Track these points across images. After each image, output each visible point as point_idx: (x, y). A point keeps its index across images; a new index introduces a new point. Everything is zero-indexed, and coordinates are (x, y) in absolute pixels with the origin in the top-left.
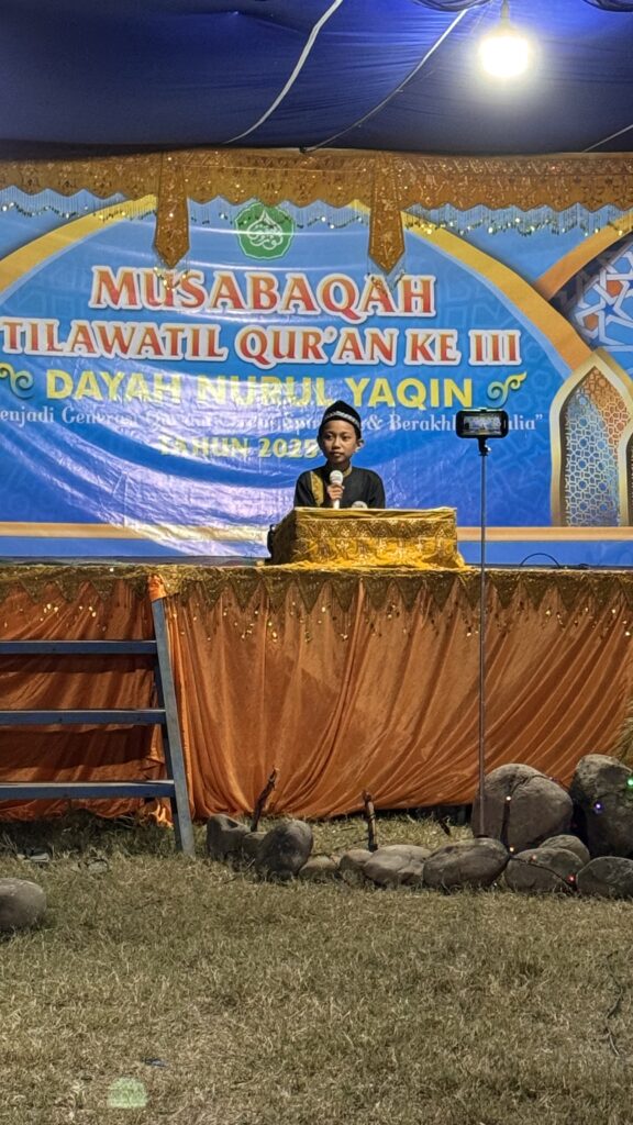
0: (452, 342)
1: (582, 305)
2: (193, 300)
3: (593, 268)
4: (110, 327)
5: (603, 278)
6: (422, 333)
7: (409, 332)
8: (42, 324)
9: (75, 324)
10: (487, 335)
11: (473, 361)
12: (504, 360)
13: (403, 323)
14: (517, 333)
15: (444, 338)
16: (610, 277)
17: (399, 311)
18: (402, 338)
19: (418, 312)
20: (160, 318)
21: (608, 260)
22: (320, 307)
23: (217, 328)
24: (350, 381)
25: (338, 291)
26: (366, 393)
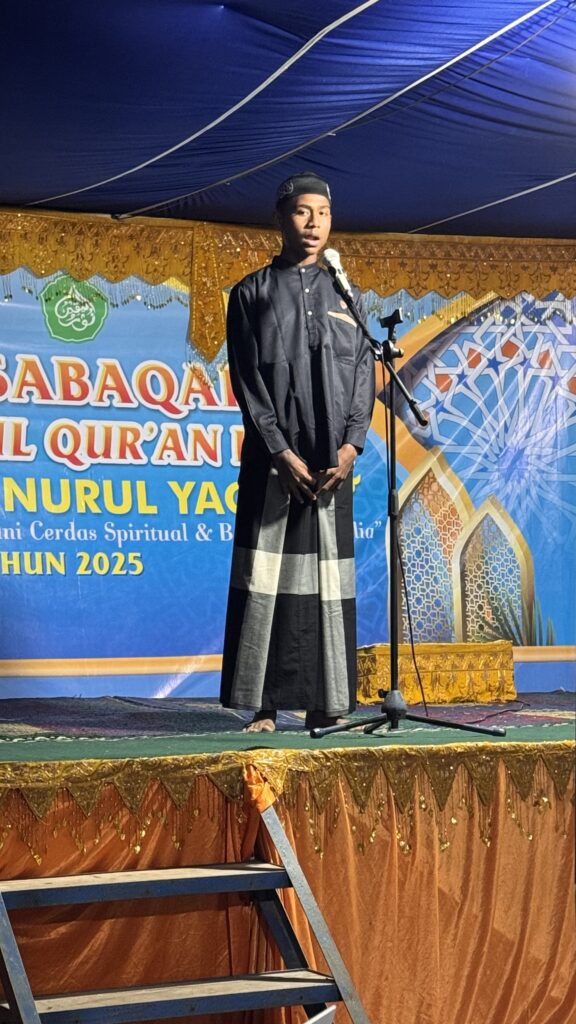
3: (421, 360)
5: (431, 372)
7: (233, 430)
16: (439, 371)
17: (222, 405)
18: (226, 435)
21: (434, 352)
22: (137, 399)
23: (24, 422)
24: (174, 485)
25: (155, 384)
26: (192, 499)
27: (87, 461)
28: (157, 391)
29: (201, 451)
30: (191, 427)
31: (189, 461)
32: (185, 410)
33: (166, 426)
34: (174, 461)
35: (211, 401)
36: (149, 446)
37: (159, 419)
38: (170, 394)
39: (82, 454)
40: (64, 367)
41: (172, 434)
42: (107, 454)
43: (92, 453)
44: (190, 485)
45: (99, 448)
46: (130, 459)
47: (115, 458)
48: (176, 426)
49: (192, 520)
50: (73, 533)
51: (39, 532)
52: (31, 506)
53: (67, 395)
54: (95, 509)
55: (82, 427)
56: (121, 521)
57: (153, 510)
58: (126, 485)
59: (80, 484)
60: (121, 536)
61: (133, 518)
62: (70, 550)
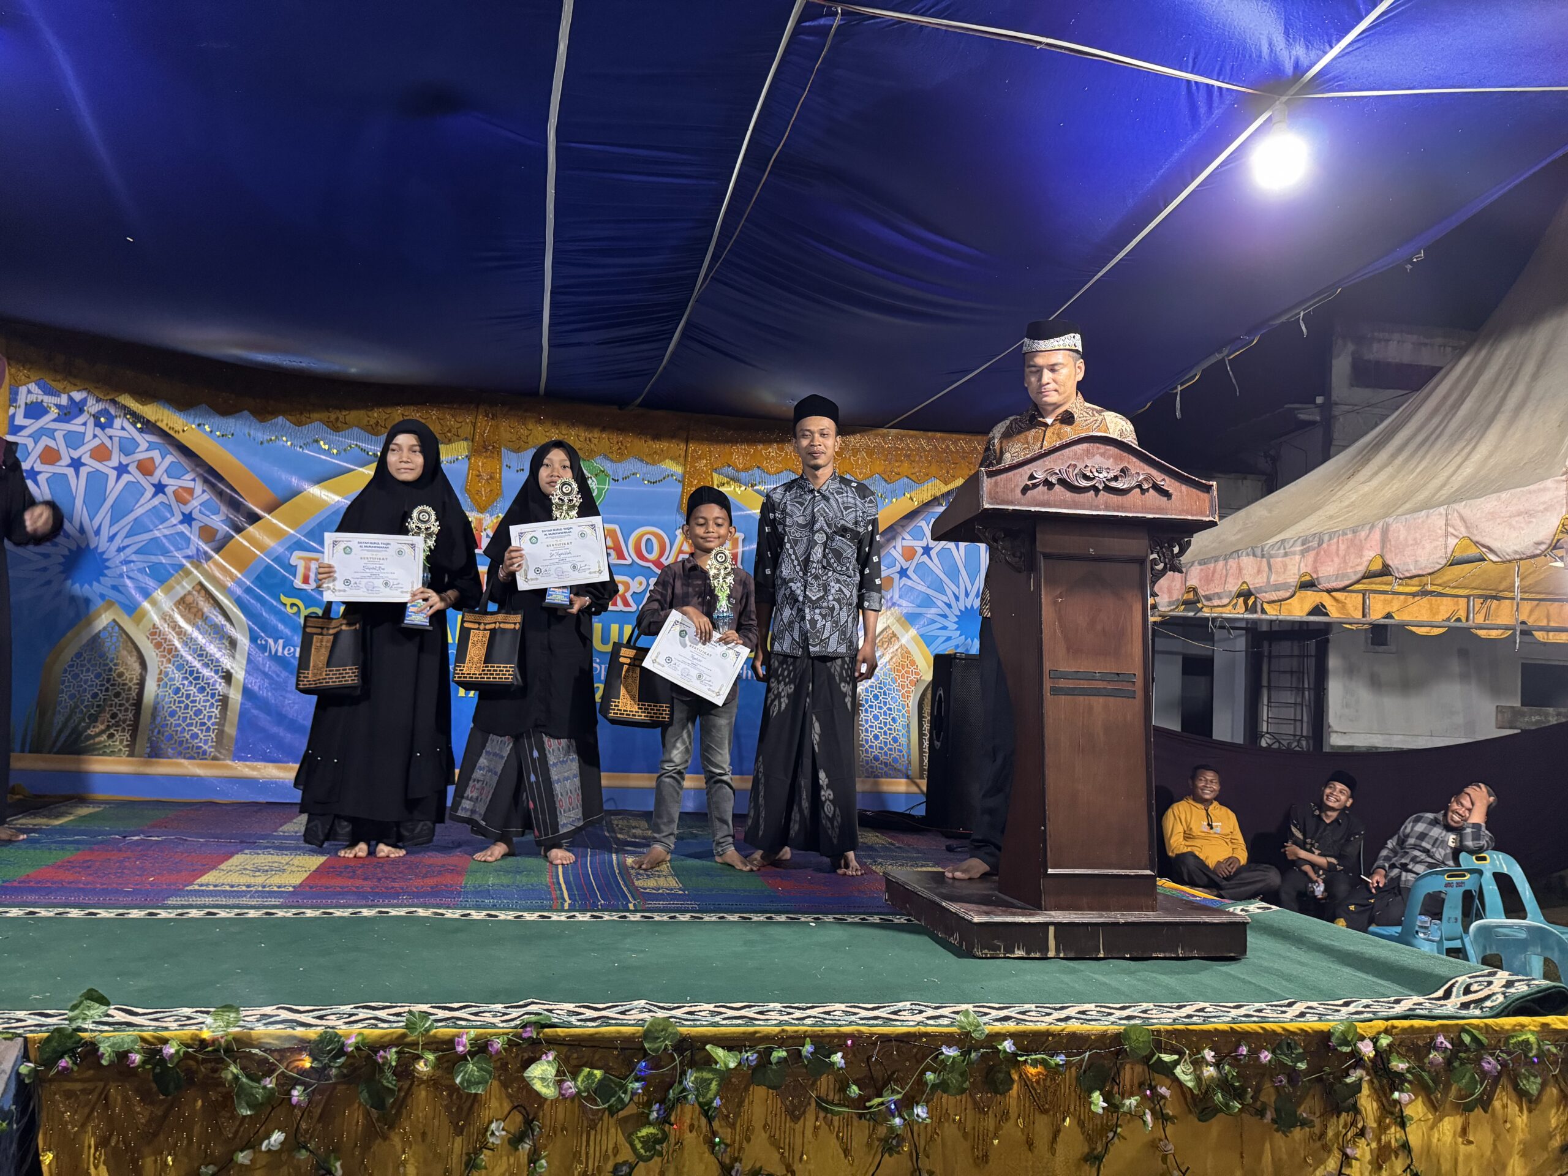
5: (899, 544)
16: (905, 543)
21: (903, 526)
22: (631, 557)
25: (649, 544)
28: (650, 552)
38: (662, 554)
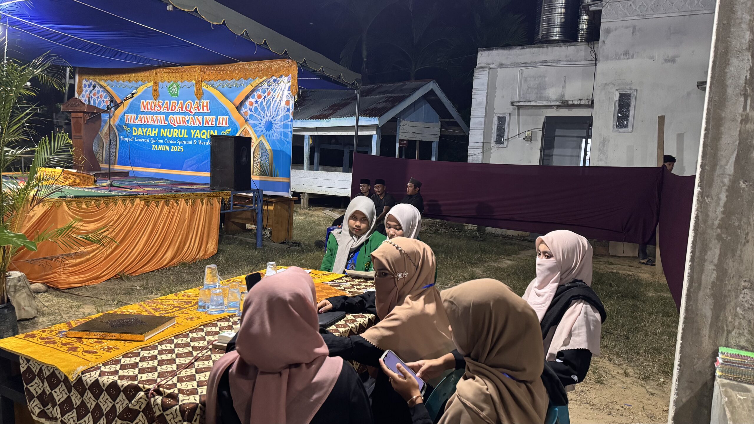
0: (214, 120)
1: (243, 109)
2: (159, 109)
3: (247, 98)
4: (145, 116)
5: (249, 100)
6: (208, 117)
7: (205, 117)
8: (133, 115)
9: (139, 115)
10: (221, 117)
11: (217, 125)
12: (224, 125)
13: (203, 114)
14: (228, 117)
15: (212, 118)
17: (201, 111)
18: (203, 118)
19: (206, 111)
20: (154, 113)
22: (184, 110)
23: (164, 116)
24: (192, 131)
25: (189, 105)
26: (194, 134)
27: (177, 125)
29: (198, 123)
30: (196, 117)
31: (196, 125)
32: (194, 112)
33: (190, 116)
34: (193, 125)
35: (199, 110)
36: (188, 121)
37: (189, 115)
38: (191, 108)
39: (176, 123)
40: (173, 103)
41: (192, 118)
42: (180, 123)
43: (178, 123)
44: (195, 131)
45: (179, 122)
46: (184, 125)
47: (182, 125)
48: (192, 116)
49: (193, 139)
50: (172, 142)
51: (166, 141)
52: (165, 136)
53: (172, 110)
54: (177, 136)
55: (175, 117)
56: (181, 139)
57: (187, 136)
58: (183, 130)
59: (175, 130)
60: (180, 142)
61: (183, 139)
62: (170, 145)
